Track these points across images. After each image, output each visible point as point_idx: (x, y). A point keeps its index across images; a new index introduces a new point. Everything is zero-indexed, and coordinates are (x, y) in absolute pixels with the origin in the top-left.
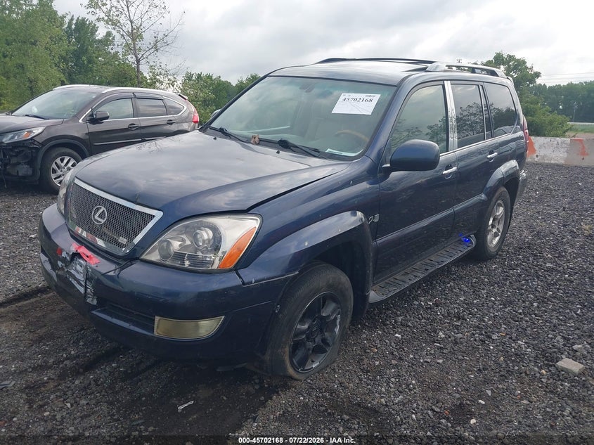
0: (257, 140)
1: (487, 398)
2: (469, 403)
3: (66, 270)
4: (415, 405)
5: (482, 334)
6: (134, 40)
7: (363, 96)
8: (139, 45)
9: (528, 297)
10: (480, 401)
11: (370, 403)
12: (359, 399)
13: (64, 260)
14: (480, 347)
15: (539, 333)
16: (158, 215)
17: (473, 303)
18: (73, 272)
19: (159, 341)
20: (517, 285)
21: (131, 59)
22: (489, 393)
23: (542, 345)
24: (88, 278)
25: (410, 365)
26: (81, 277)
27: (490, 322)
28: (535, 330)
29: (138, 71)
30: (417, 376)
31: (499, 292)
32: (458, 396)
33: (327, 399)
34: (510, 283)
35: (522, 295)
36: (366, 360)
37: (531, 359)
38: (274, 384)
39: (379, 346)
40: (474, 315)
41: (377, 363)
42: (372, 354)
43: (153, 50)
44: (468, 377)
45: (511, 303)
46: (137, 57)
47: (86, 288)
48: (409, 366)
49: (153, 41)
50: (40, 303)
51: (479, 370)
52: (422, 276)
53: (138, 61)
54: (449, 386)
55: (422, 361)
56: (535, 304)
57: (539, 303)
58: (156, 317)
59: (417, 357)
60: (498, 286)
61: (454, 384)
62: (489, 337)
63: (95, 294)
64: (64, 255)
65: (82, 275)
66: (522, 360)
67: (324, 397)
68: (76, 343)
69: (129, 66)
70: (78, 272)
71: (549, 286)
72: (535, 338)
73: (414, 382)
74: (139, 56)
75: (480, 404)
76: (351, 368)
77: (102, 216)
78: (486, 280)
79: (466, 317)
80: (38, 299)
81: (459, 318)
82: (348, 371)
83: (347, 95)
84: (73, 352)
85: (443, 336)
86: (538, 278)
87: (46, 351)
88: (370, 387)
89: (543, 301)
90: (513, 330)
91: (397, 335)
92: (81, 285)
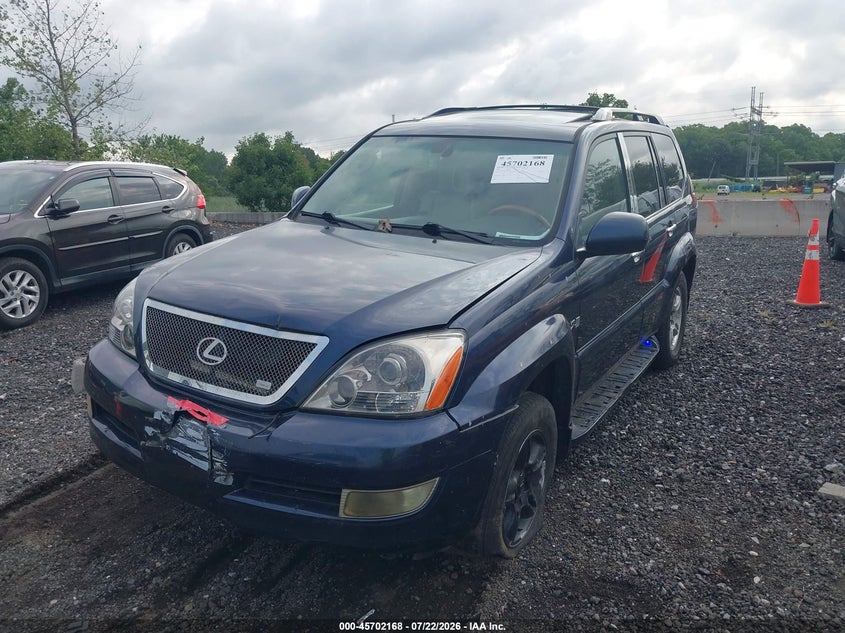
0: (388, 226)
1: (757, 548)
2: (739, 556)
3: (163, 438)
4: (676, 569)
5: (708, 465)
6: (64, 89)
7: (529, 158)
8: (74, 97)
9: (738, 411)
10: (752, 552)
11: (617, 575)
12: (599, 572)
13: (158, 424)
14: (714, 482)
15: (776, 455)
16: (322, 342)
17: (676, 426)
18: (179, 440)
19: (349, 525)
20: (718, 397)
21: (62, 119)
22: (755, 539)
23: (787, 470)
24: (215, 446)
25: (641, 517)
26: (201, 447)
27: (710, 449)
28: (769, 452)
29: (75, 136)
30: (657, 530)
31: (701, 408)
32: (722, 549)
33: (557, 579)
34: (709, 394)
35: (730, 408)
36: (582, 519)
37: (784, 489)
38: (478, 570)
39: (589, 498)
40: (685, 442)
41: (598, 521)
42: (585, 509)
43: (95, 104)
44: (720, 523)
45: (722, 420)
46: (71, 116)
47: (212, 462)
48: (640, 519)
49: (94, 91)
50: (68, 497)
51: (730, 512)
52: (617, 396)
53: (74, 121)
54: (703, 538)
55: (652, 510)
56: (752, 419)
57: (755, 417)
58: (344, 491)
59: (643, 505)
60: (697, 400)
61: (708, 535)
62: (719, 468)
63: (229, 469)
64: (157, 416)
65: (202, 443)
66: (773, 492)
67: (552, 576)
68: (156, 550)
69: (60, 129)
70: (192, 439)
71: (757, 393)
72: (774, 462)
73: (658, 539)
74: (75, 114)
75: (753, 556)
76: (568, 532)
77: (217, 351)
78: (679, 394)
79: (675, 444)
80: (61, 491)
81: (668, 449)
82: (565, 537)
83: (506, 158)
84: (158, 564)
85: (661, 474)
86: (740, 384)
87: (115, 568)
88: (604, 554)
89: (759, 413)
90: (744, 454)
91: (604, 480)
92: (202, 458)
